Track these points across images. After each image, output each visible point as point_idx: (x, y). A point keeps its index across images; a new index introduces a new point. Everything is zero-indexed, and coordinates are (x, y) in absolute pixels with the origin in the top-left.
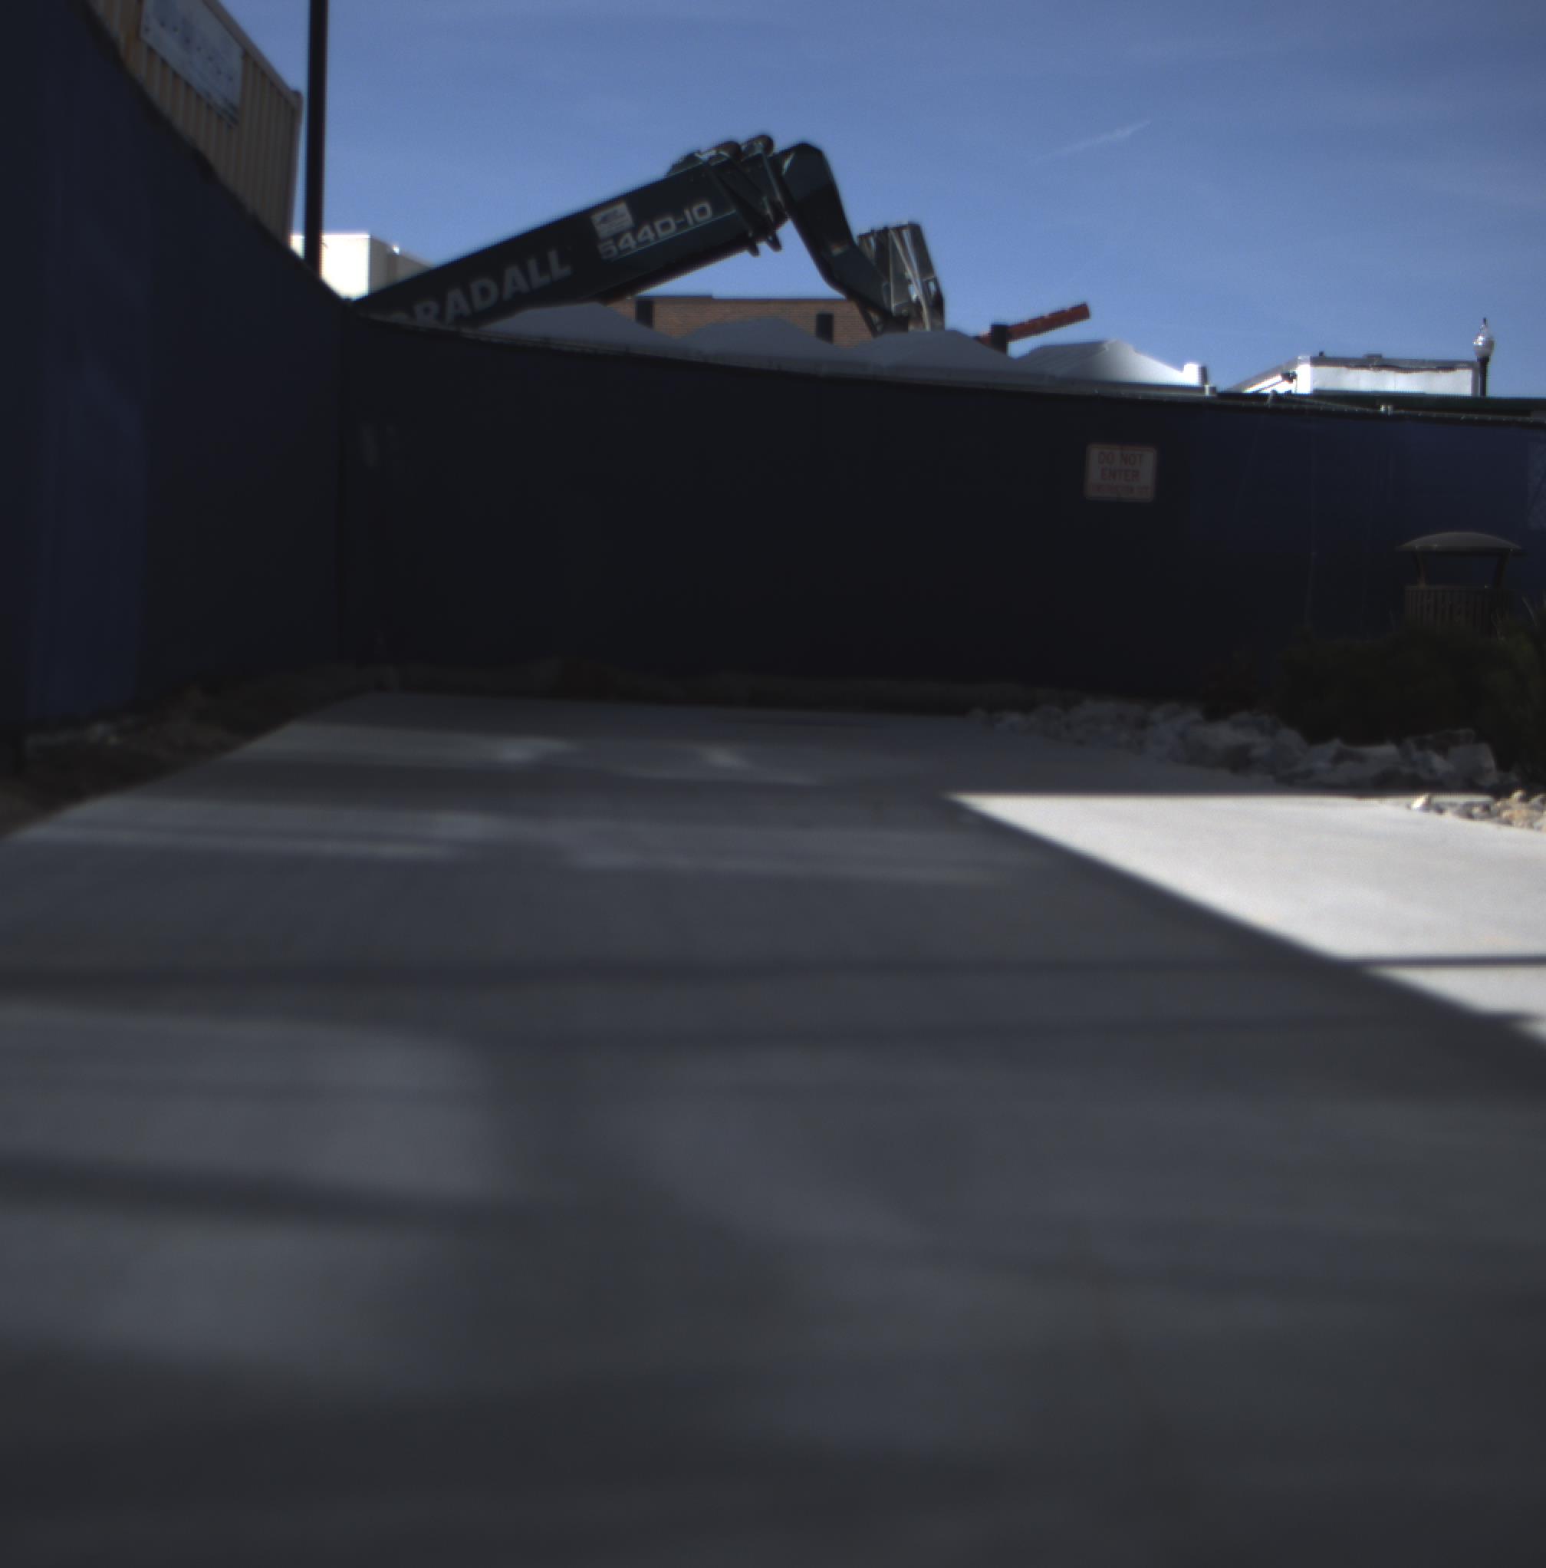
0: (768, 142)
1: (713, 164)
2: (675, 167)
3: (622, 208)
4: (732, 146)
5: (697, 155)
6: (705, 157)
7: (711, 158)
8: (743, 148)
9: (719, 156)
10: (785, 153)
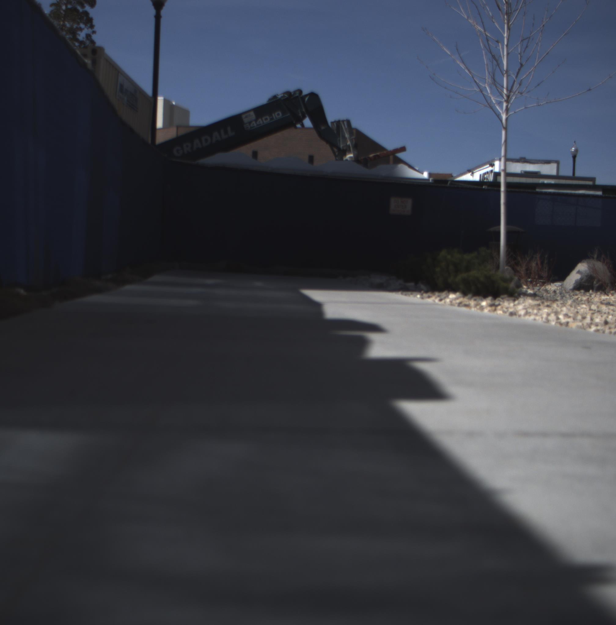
0: (300, 91)
1: (282, 99)
2: (270, 100)
3: (252, 113)
4: (288, 93)
5: (277, 96)
6: (279, 97)
7: (282, 97)
8: (292, 93)
9: (284, 96)
10: (306, 95)
